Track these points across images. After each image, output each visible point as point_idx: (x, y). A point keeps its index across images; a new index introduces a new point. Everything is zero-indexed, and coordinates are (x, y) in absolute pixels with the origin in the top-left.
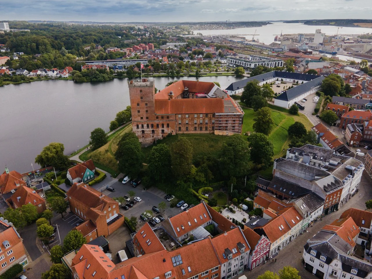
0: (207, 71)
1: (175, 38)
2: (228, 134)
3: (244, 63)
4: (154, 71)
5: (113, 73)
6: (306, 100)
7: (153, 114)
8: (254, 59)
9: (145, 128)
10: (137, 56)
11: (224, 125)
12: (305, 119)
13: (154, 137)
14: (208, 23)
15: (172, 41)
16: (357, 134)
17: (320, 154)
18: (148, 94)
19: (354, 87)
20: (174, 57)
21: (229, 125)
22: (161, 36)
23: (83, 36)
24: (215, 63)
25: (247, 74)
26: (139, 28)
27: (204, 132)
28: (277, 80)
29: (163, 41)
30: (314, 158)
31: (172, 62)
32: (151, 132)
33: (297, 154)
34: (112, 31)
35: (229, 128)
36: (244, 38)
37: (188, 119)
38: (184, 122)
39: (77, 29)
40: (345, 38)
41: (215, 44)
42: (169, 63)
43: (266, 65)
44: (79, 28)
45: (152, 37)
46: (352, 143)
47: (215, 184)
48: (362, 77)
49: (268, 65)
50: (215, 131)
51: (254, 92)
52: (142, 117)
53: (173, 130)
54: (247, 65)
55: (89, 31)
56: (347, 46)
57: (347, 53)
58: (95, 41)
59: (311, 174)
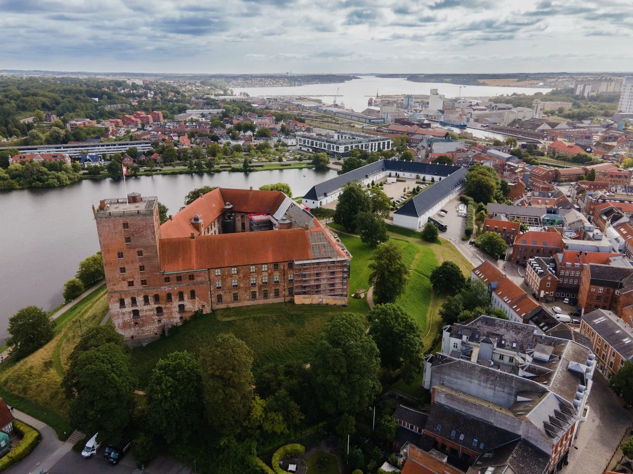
0: (264, 160)
1: (201, 100)
2: (322, 301)
3: (327, 144)
4: (164, 162)
5: (80, 170)
6: (446, 212)
7: (158, 273)
8: (342, 136)
9: (140, 305)
10: (130, 134)
11: (312, 283)
12: (452, 250)
13: (163, 322)
14: (256, 77)
15: (197, 106)
16: (549, 278)
17: (509, 335)
18: (142, 231)
19: (513, 184)
20: (201, 135)
21: (322, 283)
22: (175, 98)
23: (18, 97)
24: (276, 146)
25: (333, 164)
26: (133, 84)
27: (272, 300)
28: (390, 176)
29: (179, 107)
30: (500, 345)
31: (198, 144)
32: (155, 312)
33: (465, 338)
34: (81, 88)
35: (322, 288)
36: (320, 102)
37: (237, 277)
38: (228, 284)
39: (9, 83)
40: (471, 102)
41: (273, 111)
42: (192, 147)
43: (364, 148)
44: (14, 81)
45: (158, 99)
46: (542, 294)
47: (308, 431)
48: (521, 168)
49: (367, 147)
50: (296, 296)
51: (358, 205)
52: (132, 282)
53: (205, 303)
54: (332, 149)
55: (32, 87)
56: (478, 116)
57: (482, 126)
58: (44, 106)
59: (506, 390)
